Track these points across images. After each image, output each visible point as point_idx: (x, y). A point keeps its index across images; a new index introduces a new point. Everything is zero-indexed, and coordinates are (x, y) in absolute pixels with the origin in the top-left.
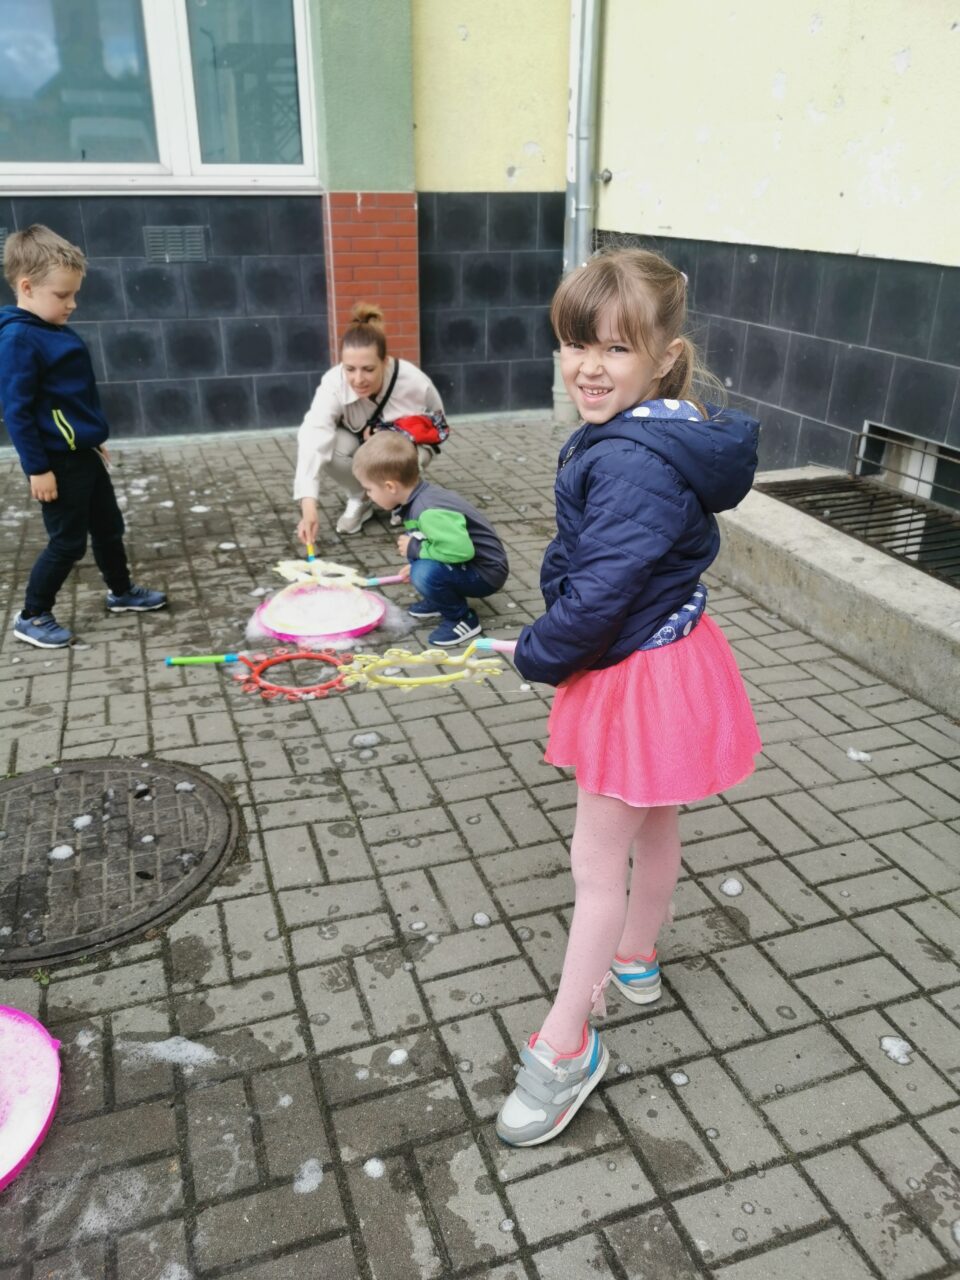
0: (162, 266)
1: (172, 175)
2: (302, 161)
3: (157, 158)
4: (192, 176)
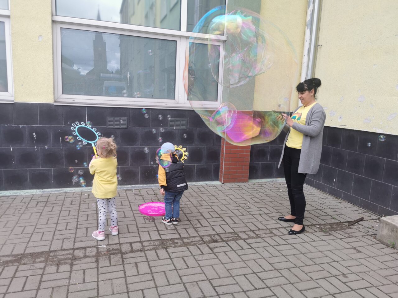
0: (173, 130)
1: (178, 103)
2: (217, 100)
3: (174, 98)
4: (184, 104)
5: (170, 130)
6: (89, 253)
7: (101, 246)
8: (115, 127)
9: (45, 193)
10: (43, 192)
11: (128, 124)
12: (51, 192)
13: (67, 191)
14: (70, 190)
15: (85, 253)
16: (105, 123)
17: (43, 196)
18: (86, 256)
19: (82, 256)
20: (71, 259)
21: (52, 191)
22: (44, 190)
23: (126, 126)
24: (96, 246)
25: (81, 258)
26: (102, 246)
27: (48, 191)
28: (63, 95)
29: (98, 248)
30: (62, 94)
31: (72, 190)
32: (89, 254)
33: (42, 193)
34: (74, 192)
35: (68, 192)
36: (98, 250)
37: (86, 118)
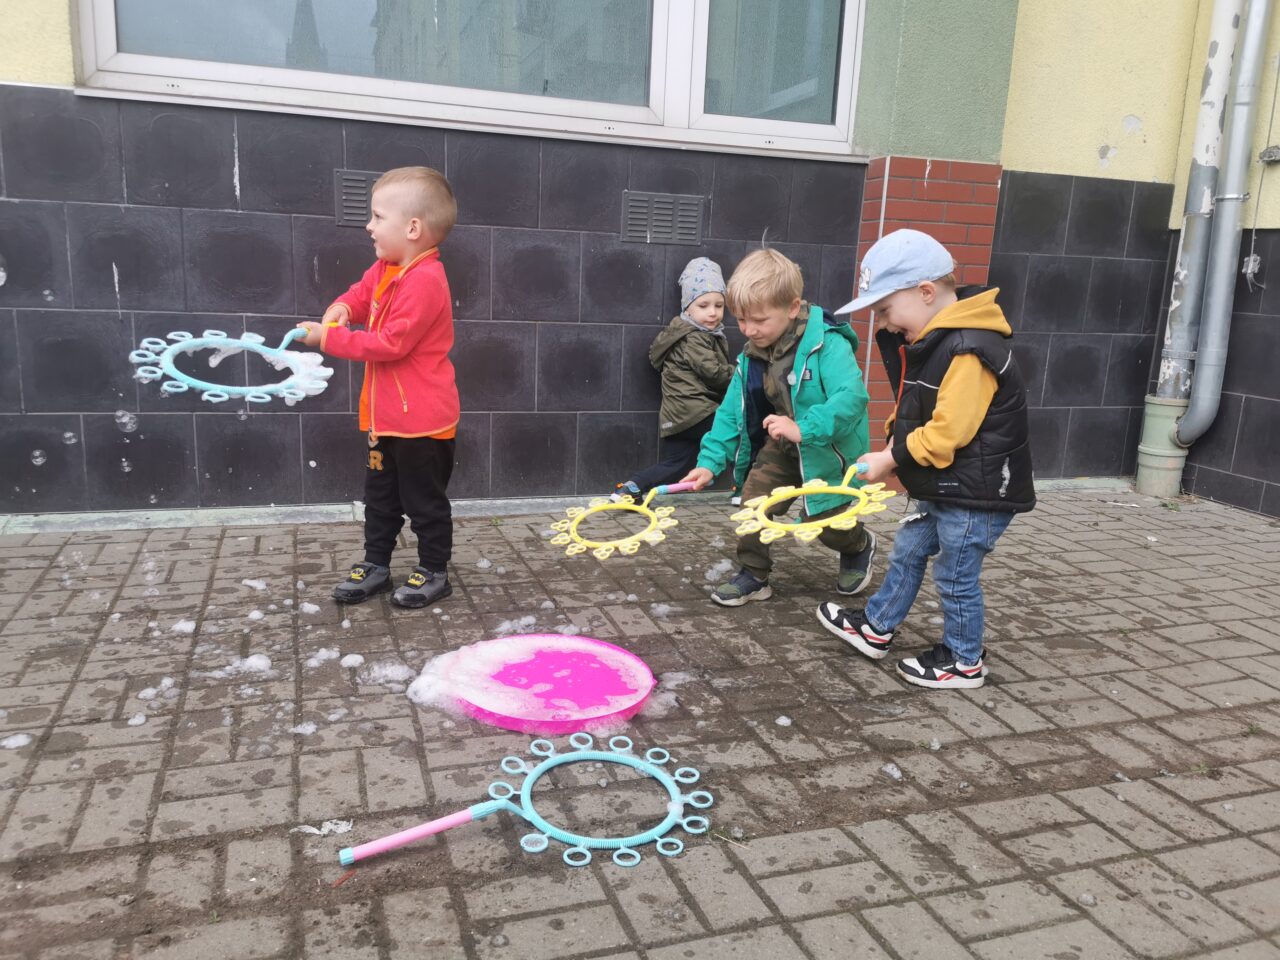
0: (640, 249)
1: (662, 125)
2: (833, 120)
3: (646, 102)
4: (689, 127)
5: (627, 247)
6: (240, 876)
7: (318, 824)
9: (49, 530)
10: (37, 525)
12: (79, 525)
13: (155, 523)
14: (170, 520)
15: (219, 882)
16: (324, 204)
17: (34, 542)
18: (220, 907)
19: (196, 905)
20: (122, 928)
21: (84, 523)
22: (44, 517)
24: (287, 826)
25: (190, 917)
26: (327, 827)
27: (65, 524)
28: (122, 56)
29: (297, 842)
30: (119, 50)
31: (178, 520)
32: (241, 886)
33: (36, 531)
34: (189, 529)
35: (161, 526)
36: (297, 853)
37: (236, 170)
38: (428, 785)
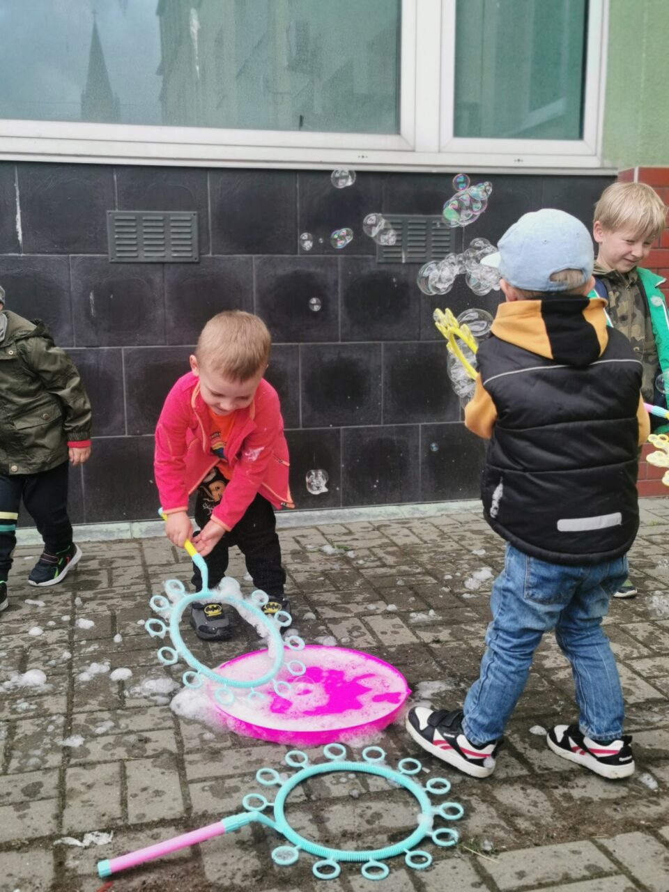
0: (396, 269)
1: (413, 151)
2: (581, 136)
3: (396, 129)
4: (440, 152)
5: (383, 268)
7: (80, 836)
8: (144, 256)
11: (202, 245)
16: (99, 243)
23: (195, 254)
24: (51, 838)
26: (89, 839)
29: (60, 854)
36: (60, 865)
37: (18, 217)
38: (186, 796)
